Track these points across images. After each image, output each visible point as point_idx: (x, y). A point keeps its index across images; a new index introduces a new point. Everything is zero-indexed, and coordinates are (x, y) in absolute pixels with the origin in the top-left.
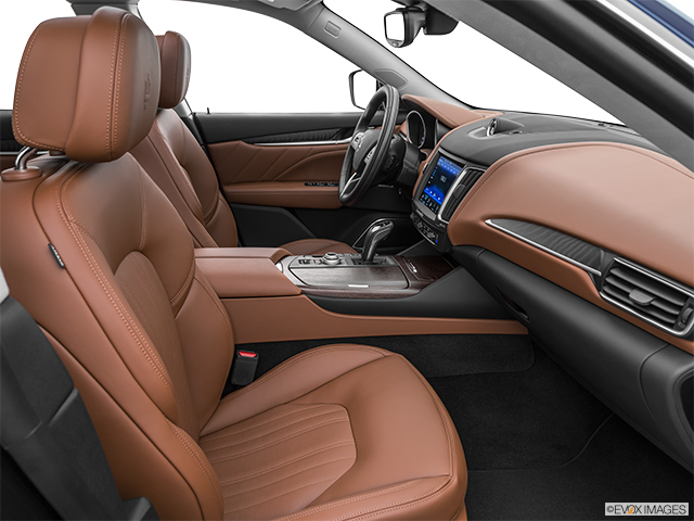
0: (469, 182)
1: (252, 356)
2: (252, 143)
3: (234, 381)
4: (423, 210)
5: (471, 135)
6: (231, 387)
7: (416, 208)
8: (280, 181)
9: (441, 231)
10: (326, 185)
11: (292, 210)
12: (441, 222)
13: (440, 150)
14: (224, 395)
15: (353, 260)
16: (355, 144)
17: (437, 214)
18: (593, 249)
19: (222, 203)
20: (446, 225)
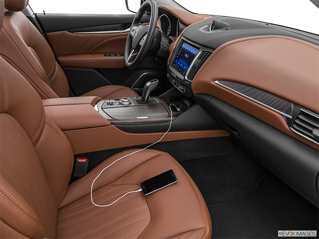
0: (203, 58)
1: (84, 161)
2: (73, 32)
3: (75, 175)
4: (176, 73)
5: (201, 29)
6: (74, 179)
7: (171, 71)
8: (90, 53)
9: (187, 86)
10: (116, 55)
11: (98, 70)
12: (187, 81)
13: (182, 38)
14: (70, 183)
15: (137, 101)
16: (133, 34)
17: (184, 76)
18: (286, 102)
19: (58, 67)
20: (191, 82)
